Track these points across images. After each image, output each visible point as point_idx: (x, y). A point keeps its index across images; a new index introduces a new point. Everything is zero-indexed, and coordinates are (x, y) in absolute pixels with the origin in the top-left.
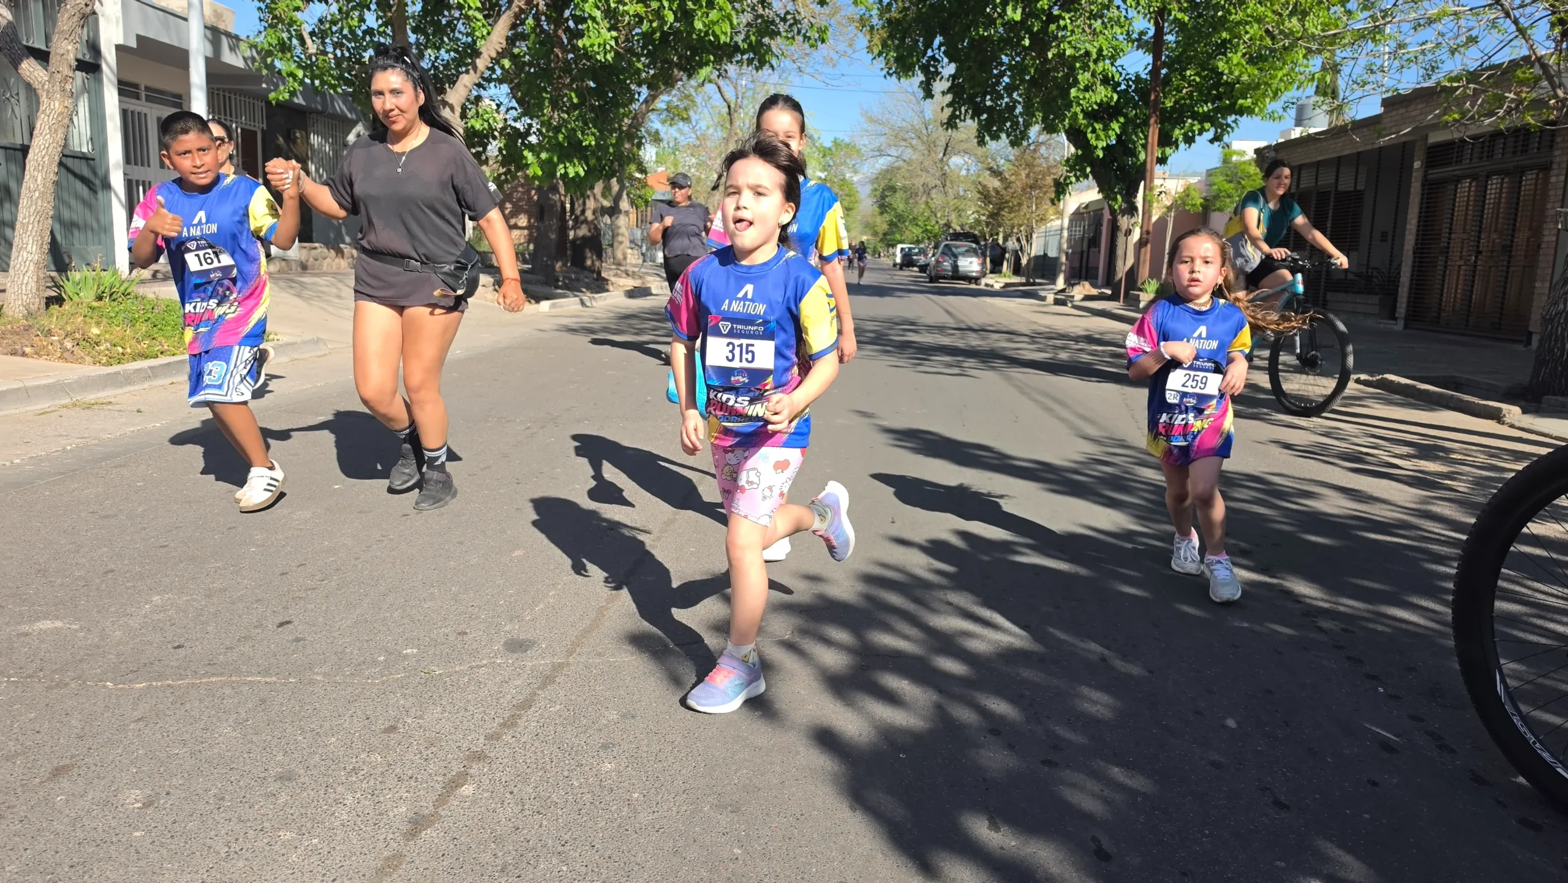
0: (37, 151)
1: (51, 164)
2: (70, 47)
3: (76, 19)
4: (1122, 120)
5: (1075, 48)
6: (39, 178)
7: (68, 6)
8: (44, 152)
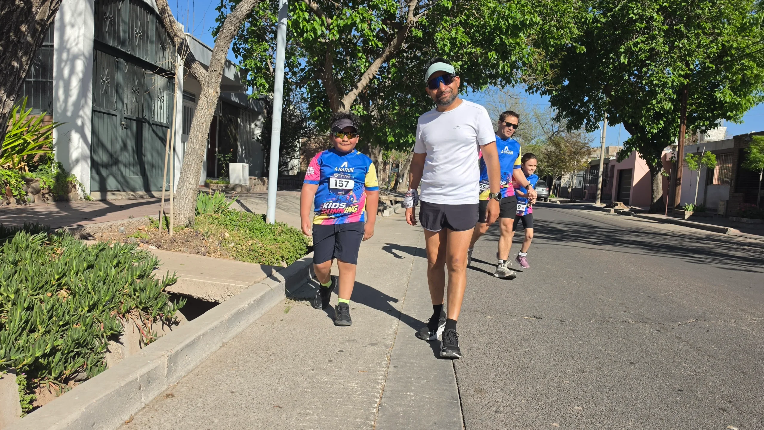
0: (199, 119)
1: (206, 126)
2: (223, 56)
3: (228, 38)
4: (665, 120)
5: (658, 81)
6: (200, 136)
7: (224, 30)
8: (203, 121)
